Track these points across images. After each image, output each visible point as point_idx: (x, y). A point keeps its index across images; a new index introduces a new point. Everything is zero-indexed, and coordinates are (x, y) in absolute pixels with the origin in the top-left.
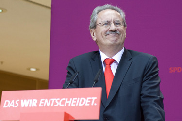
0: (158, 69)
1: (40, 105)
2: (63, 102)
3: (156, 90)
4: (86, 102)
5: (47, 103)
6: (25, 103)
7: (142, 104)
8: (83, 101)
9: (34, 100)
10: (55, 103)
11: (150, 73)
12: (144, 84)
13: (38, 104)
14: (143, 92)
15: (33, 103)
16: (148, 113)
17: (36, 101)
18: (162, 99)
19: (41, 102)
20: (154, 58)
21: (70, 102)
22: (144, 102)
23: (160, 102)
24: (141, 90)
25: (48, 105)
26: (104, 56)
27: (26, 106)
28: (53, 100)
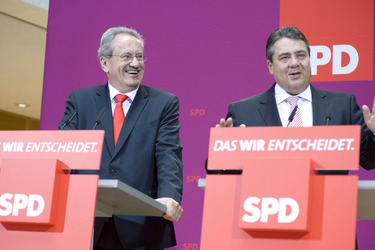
0: (178, 112)
1: (27, 150)
2: (56, 147)
3: (174, 137)
4: (85, 147)
5: (36, 147)
6: (8, 147)
7: (157, 154)
8: (80, 146)
9: (20, 143)
10: (46, 148)
11: (169, 116)
12: (161, 129)
13: (24, 148)
14: (158, 139)
15: (18, 147)
16: (162, 164)
17: (22, 144)
18: (181, 149)
19: (28, 147)
20: (176, 98)
21: (64, 147)
22: (160, 151)
23: (178, 152)
24: (157, 136)
25: (37, 150)
26: (113, 92)
27: (10, 150)
28: (44, 144)
